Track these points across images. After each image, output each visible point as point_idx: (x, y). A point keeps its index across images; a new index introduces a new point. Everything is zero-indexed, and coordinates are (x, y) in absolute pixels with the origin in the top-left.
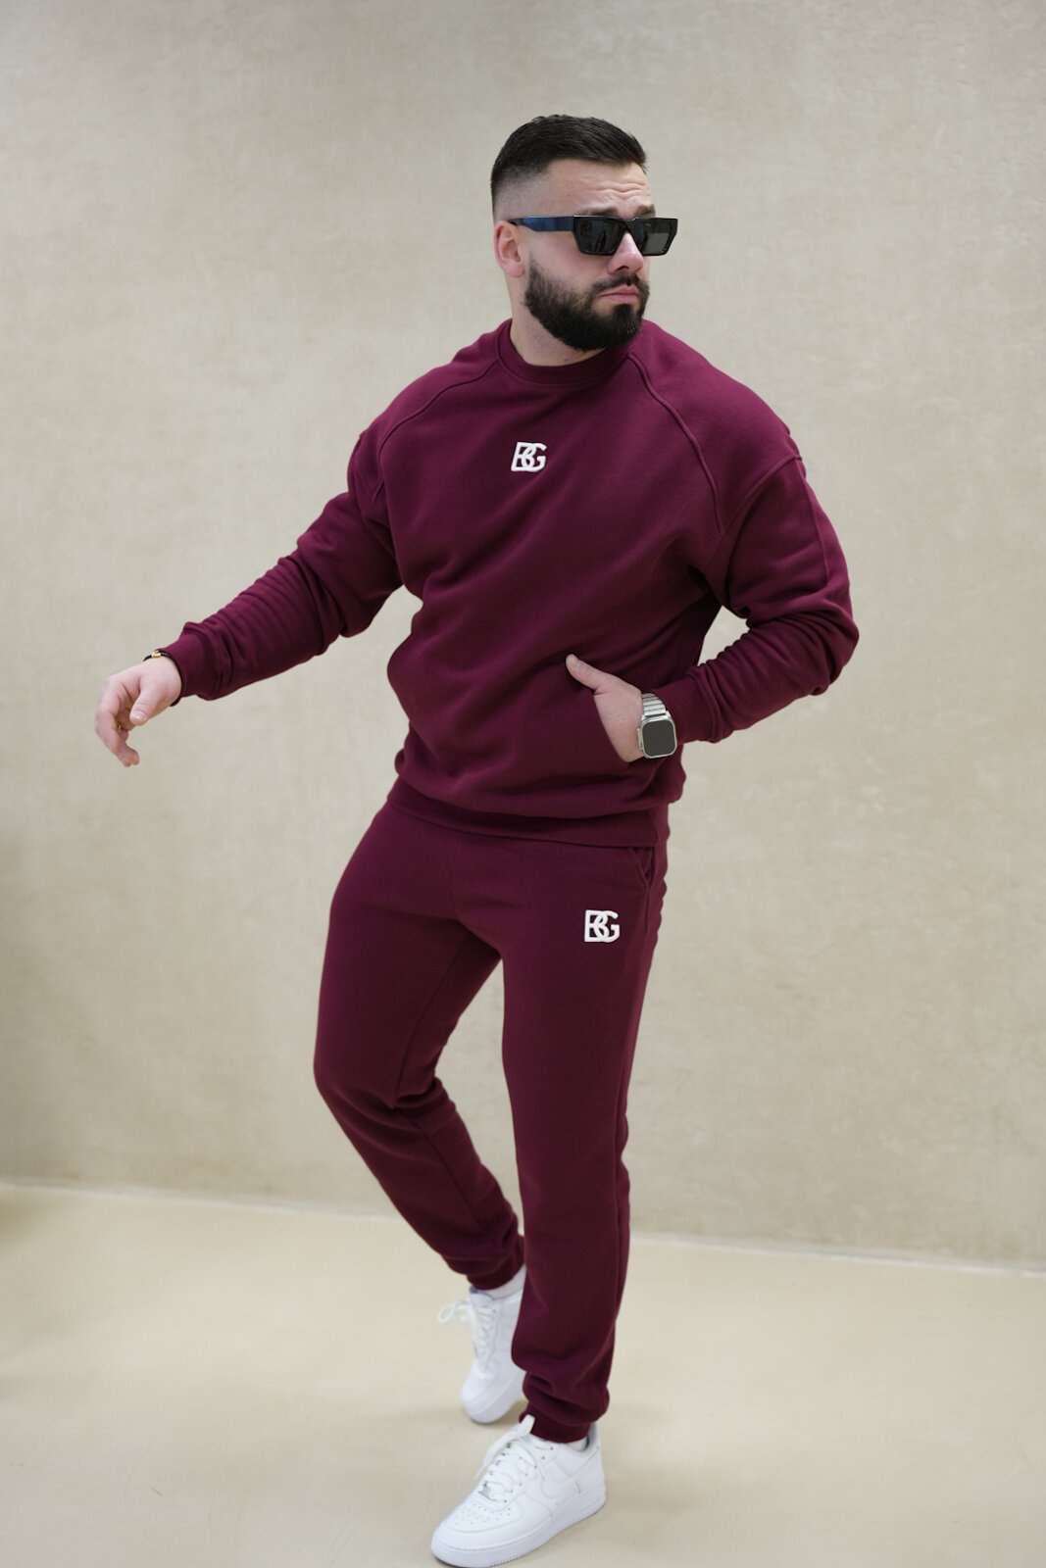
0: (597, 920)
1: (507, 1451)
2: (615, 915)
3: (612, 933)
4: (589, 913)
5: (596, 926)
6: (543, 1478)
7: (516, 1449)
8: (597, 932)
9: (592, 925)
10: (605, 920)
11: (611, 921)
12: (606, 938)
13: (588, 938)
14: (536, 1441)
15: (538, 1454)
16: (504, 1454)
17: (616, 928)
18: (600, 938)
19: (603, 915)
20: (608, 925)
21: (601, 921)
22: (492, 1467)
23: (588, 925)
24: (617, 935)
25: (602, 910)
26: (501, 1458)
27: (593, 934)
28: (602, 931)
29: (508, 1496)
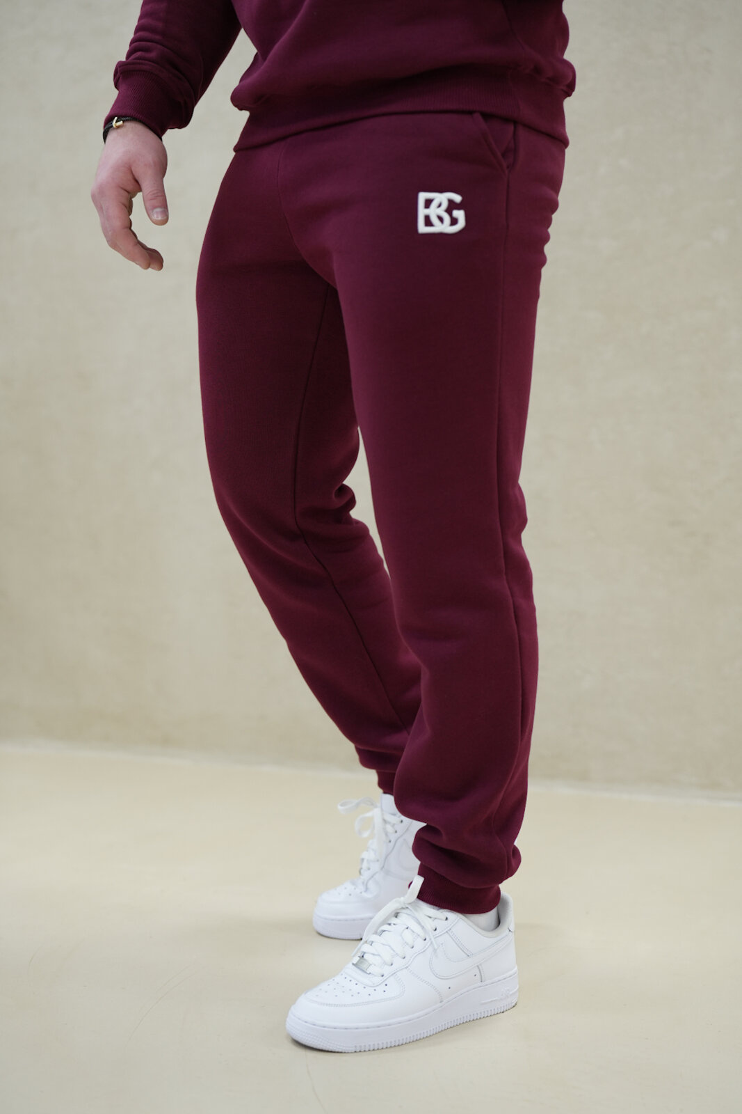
0: (434, 205)
1: (394, 920)
2: (457, 198)
3: (454, 221)
4: (422, 196)
5: (433, 212)
6: (435, 950)
7: (404, 919)
8: (434, 220)
9: (427, 211)
10: (445, 205)
11: (452, 206)
12: (446, 228)
13: (422, 228)
14: (427, 910)
15: (429, 924)
16: (390, 924)
17: (460, 214)
18: (438, 228)
19: (442, 198)
20: (449, 211)
21: (440, 205)
22: (374, 938)
23: (422, 212)
24: (462, 223)
25: (441, 191)
26: (385, 927)
27: (428, 222)
28: (441, 219)
29: (387, 970)
